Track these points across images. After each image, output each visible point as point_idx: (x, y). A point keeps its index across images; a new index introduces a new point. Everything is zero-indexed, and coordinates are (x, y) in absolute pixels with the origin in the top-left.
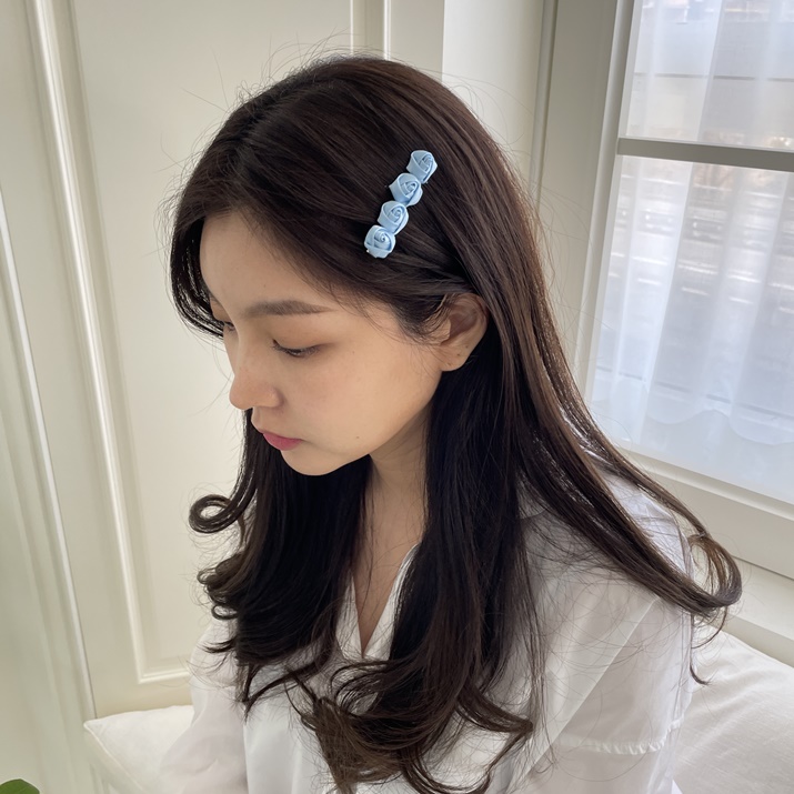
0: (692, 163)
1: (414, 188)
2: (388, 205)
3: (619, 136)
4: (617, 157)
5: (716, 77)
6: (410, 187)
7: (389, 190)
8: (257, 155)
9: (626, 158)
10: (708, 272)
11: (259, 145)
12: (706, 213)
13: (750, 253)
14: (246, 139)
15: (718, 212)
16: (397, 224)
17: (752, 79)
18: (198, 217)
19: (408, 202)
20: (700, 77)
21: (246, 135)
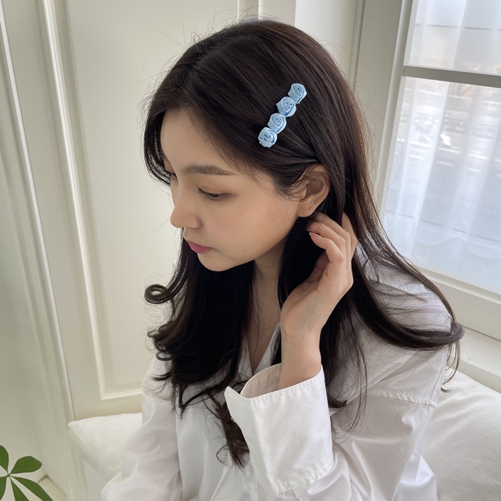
0: (448, 83)
1: (291, 106)
2: (274, 115)
3: (404, 64)
4: (403, 78)
5: (466, 28)
6: (289, 105)
7: (276, 106)
8: (200, 76)
9: (408, 78)
10: (456, 152)
11: (202, 71)
12: (456, 114)
13: (483, 140)
14: (194, 66)
15: (464, 113)
16: (279, 127)
17: (488, 29)
18: (162, 110)
19: (287, 114)
20: (456, 27)
21: (195, 64)
